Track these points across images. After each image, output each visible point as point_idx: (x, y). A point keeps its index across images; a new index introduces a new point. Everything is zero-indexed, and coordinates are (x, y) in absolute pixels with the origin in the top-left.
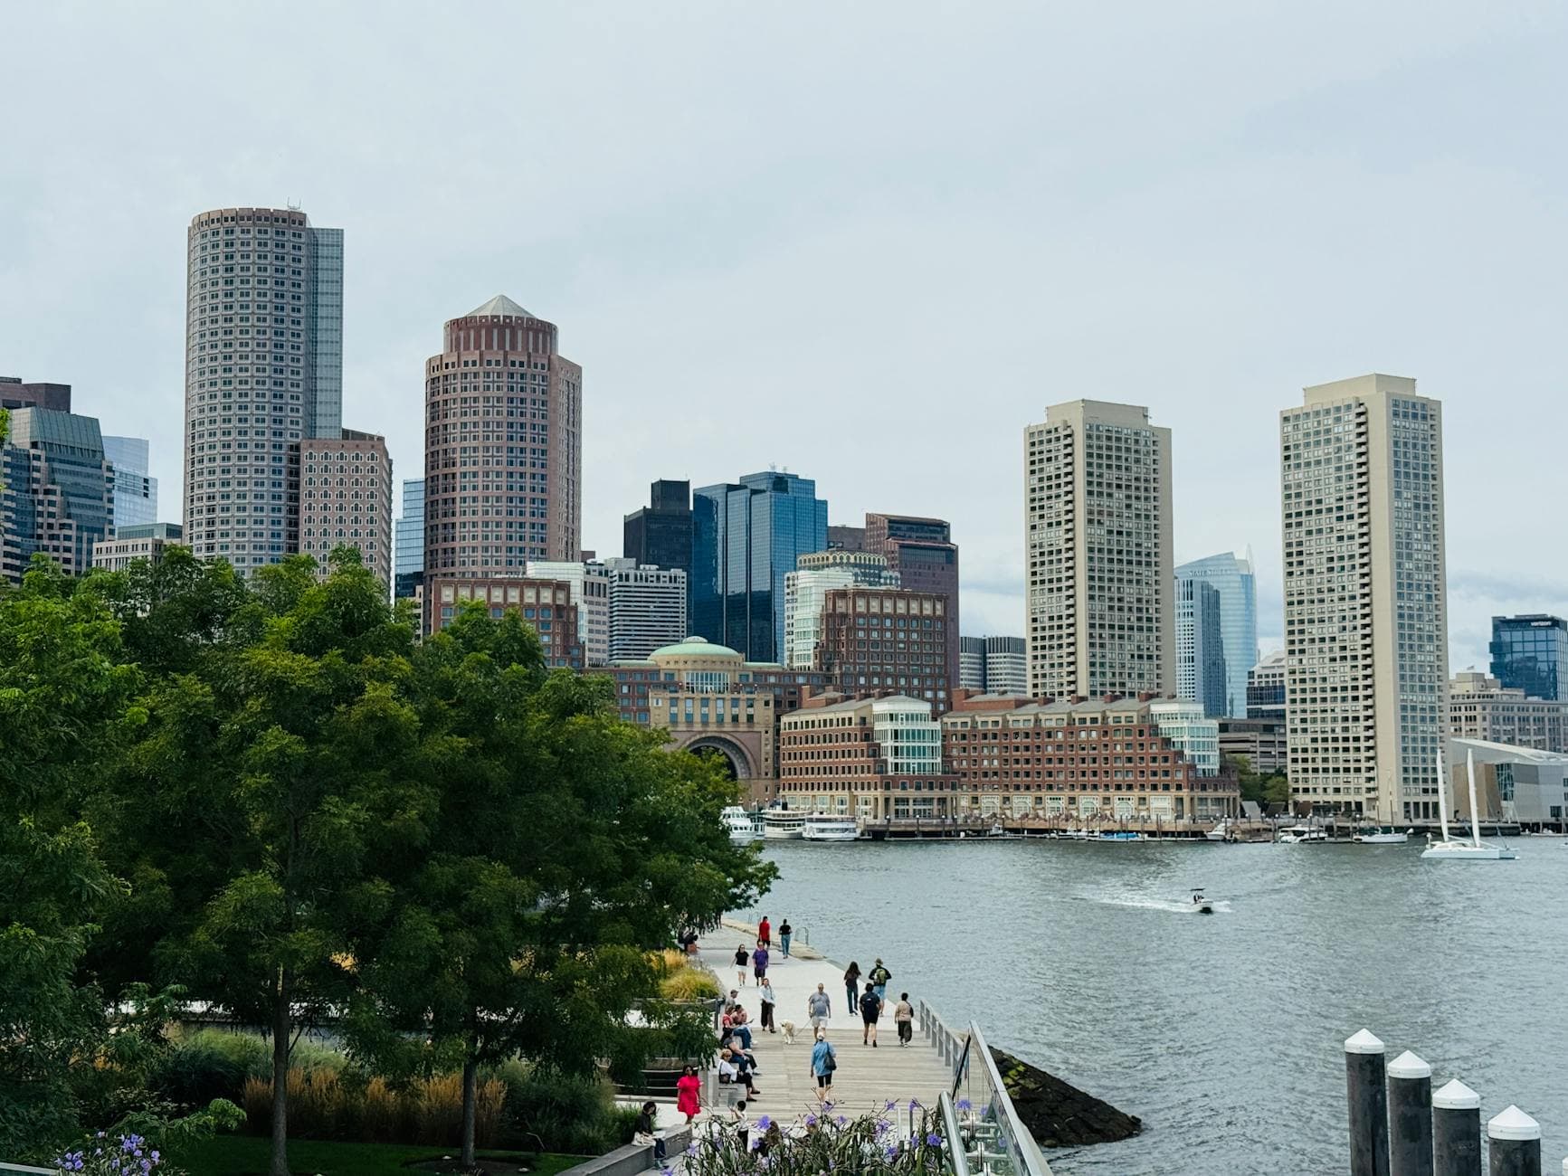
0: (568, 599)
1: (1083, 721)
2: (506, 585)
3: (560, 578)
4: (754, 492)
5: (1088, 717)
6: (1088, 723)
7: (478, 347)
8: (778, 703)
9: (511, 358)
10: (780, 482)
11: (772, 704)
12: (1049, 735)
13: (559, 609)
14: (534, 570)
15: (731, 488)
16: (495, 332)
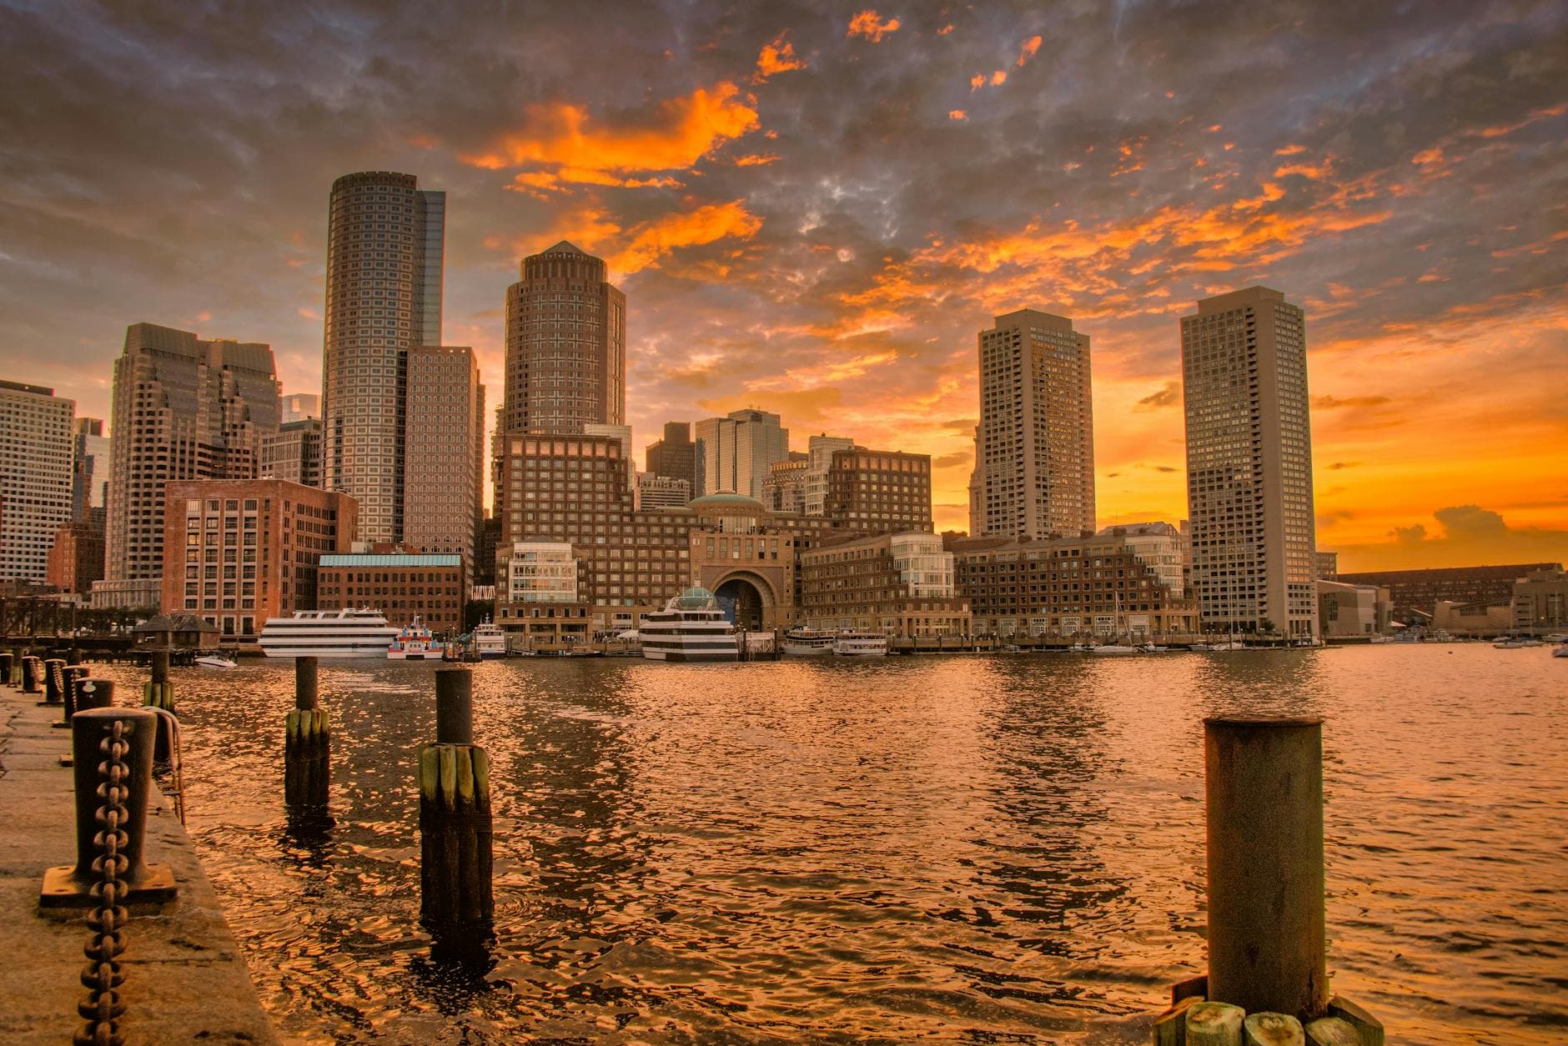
0: (619, 454)
1: (1065, 553)
2: (566, 440)
3: (613, 436)
4: (738, 423)
5: (1070, 549)
6: (1070, 555)
7: (545, 275)
8: (796, 544)
9: (571, 283)
10: (757, 417)
11: (792, 543)
12: (1033, 566)
13: (611, 462)
14: (591, 429)
15: (721, 420)
16: (559, 265)
